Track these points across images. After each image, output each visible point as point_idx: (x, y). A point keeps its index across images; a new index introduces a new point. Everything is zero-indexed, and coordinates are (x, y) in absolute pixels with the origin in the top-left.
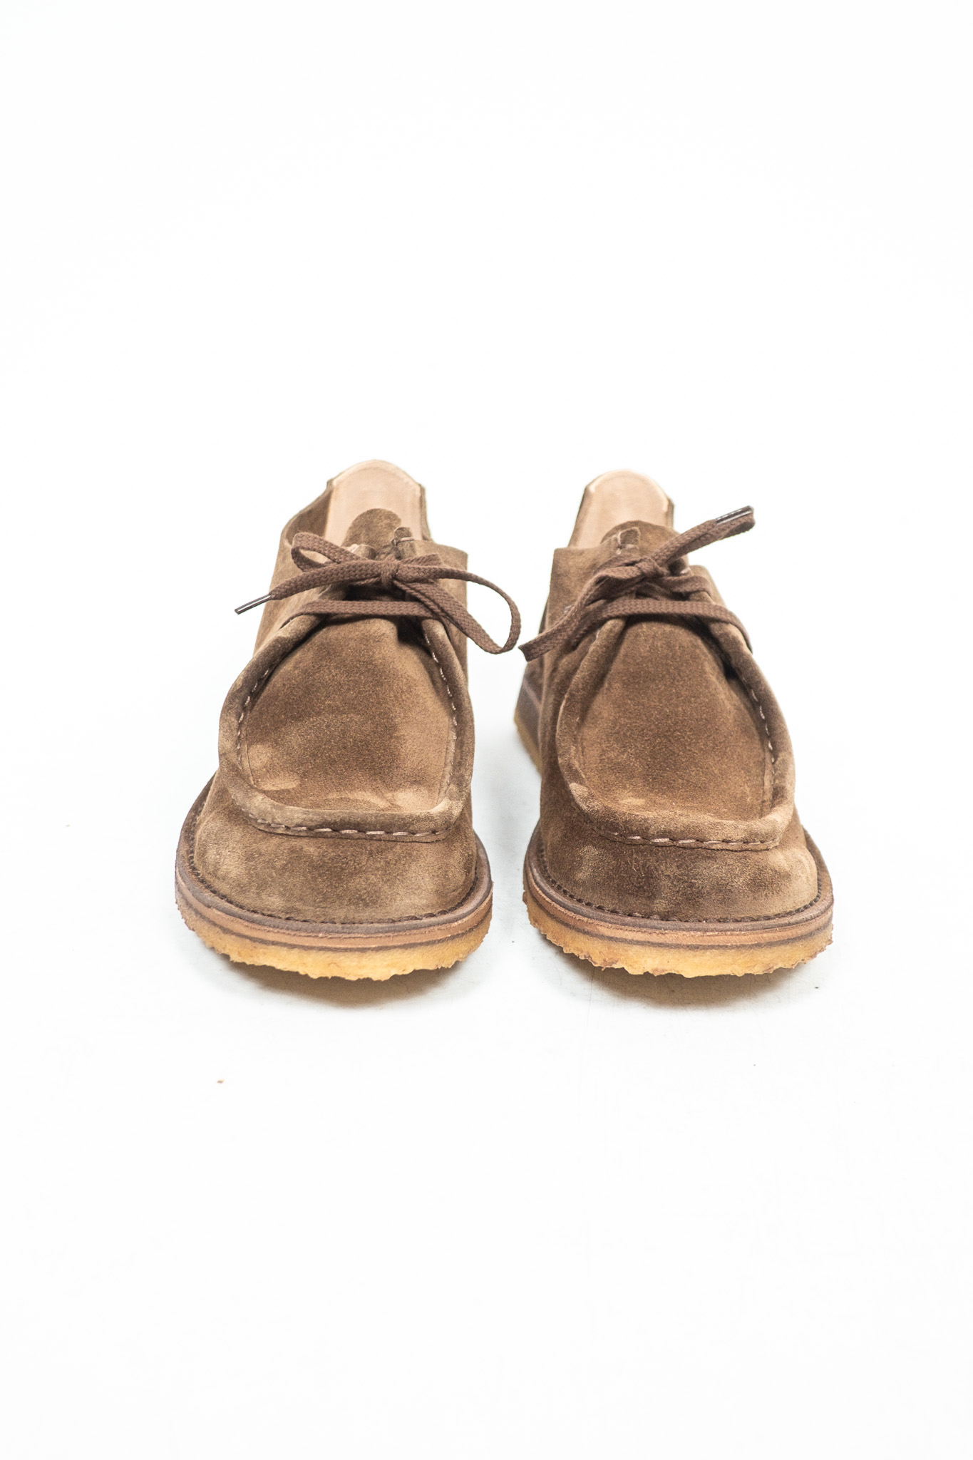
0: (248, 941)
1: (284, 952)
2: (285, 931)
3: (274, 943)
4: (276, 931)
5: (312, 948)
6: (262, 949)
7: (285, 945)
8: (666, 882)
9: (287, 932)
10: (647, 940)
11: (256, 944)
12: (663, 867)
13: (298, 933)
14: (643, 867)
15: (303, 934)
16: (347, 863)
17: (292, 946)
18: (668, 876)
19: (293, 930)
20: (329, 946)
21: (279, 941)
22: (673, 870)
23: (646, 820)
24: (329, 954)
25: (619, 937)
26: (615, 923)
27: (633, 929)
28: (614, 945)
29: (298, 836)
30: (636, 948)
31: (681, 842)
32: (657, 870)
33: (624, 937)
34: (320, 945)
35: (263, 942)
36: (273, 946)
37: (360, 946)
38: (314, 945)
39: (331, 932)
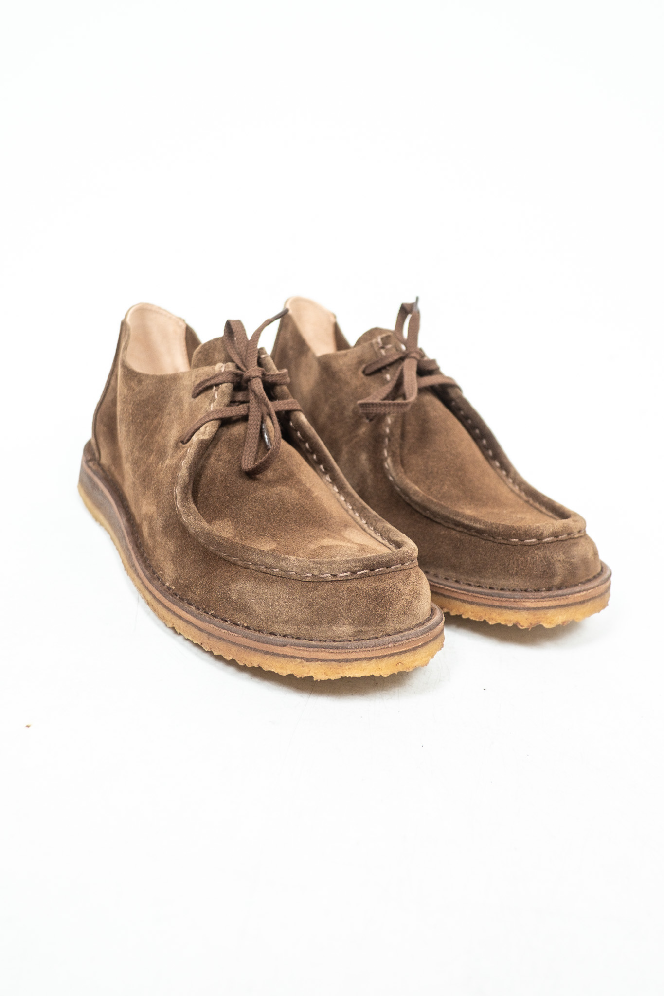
0: (334, 663)
1: (364, 664)
2: (365, 649)
3: (356, 660)
4: (358, 650)
5: (385, 656)
6: (347, 666)
7: (365, 659)
8: (560, 565)
9: (366, 649)
10: (558, 604)
11: (342, 664)
12: (556, 556)
13: (374, 648)
14: (544, 558)
15: (378, 648)
16: (393, 591)
17: (370, 659)
18: (560, 561)
19: (370, 647)
20: (395, 652)
21: (360, 657)
22: (562, 557)
23: (538, 527)
24: (396, 657)
25: (540, 606)
26: (536, 598)
27: (550, 599)
28: (538, 612)
29: (347, 580)
30: (551, 612)
31: (560, 537)
32: (552, 558)
33: (544, 606)
34: (389, 653)
35: (347, 661)
36: (356, 662)
37: (413, 647)
38: (386, 654)
39: (397, 641)
